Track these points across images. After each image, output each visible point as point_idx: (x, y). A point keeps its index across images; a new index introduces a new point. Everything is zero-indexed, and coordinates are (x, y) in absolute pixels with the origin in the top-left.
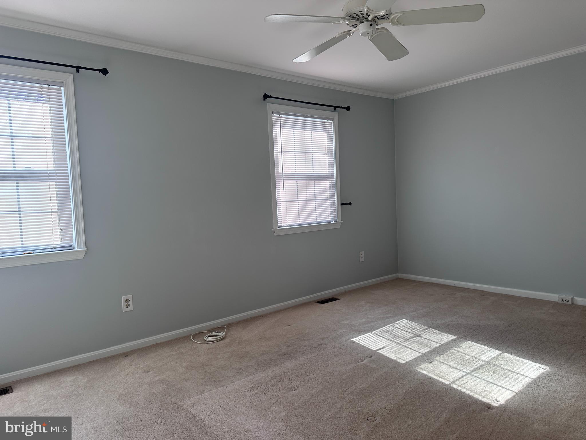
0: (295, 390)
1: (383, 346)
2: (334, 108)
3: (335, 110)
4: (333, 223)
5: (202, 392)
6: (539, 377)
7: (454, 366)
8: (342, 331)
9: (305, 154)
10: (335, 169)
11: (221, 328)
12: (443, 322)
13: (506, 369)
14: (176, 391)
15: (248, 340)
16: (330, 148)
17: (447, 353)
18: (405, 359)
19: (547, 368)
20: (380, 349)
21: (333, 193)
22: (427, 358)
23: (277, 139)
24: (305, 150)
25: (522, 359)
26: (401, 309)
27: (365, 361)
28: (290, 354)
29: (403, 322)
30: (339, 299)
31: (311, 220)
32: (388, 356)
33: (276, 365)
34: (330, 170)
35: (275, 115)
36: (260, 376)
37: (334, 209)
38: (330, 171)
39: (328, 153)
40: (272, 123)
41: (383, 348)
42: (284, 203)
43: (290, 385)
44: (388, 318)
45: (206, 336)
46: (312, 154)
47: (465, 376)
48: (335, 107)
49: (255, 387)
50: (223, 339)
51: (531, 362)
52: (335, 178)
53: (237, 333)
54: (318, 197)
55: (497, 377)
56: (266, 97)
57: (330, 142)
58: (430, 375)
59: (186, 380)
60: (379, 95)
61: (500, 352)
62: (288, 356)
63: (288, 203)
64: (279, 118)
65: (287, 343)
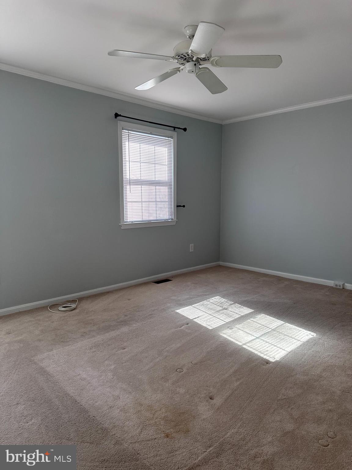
0: (125, 349)
1: (198, 316)
2: (173, 128)
3: (174, 130)
4: (170, 221)
5: (52, 350)
6: (308, 341)
7: (248, 332)
8: (170, 305)
9: (149, 164)
10: (173, 178)
11: (73, 301)
12: (246, 299)
13: (286, 335)
14: (31, 348)
15: (94, 310)
16: (169, 161)
17: (244, 323)
18: (213, 326)
19: (315, 335)
20: (196, 318)
21: (170, 197)
22: (229, 325)
23: (126, 151)
24: (149, 161)
25: (299, 328)
26: (217, 289)
27: (183, 327)
28: (126, 322)
29: (217, 299)
30: (171, 280)
31: (153, 218)
32: (201, 324)
33: (114, 330)
34: (169, 178)
35: (124, 131)
36: (99, 338)
37: (171, 210)
38: (169, 180)
39: (168, 165)
40: (122, 137)
41: (198, 317)
42: (130, 203)
43: (122, 345)
44: (206, 295)
45: (60, 307)
46: (155, 165)
47: (255, 339)
48: (175, 128)
49: (94, 346)
50: (74, 309)
51: (304, 330)
52: (173, 185)
53: (86, 305)
54: (158, 200)
55: (278, 341)
56: (117, 115)
57: (170, 156)
58: (230, 339)
59: (40, 340)
60: (210, 120)
61: (284, 323)
62: (124, 323)
63: (134, 204)
64: (128, 134)
65: (125, 313)
